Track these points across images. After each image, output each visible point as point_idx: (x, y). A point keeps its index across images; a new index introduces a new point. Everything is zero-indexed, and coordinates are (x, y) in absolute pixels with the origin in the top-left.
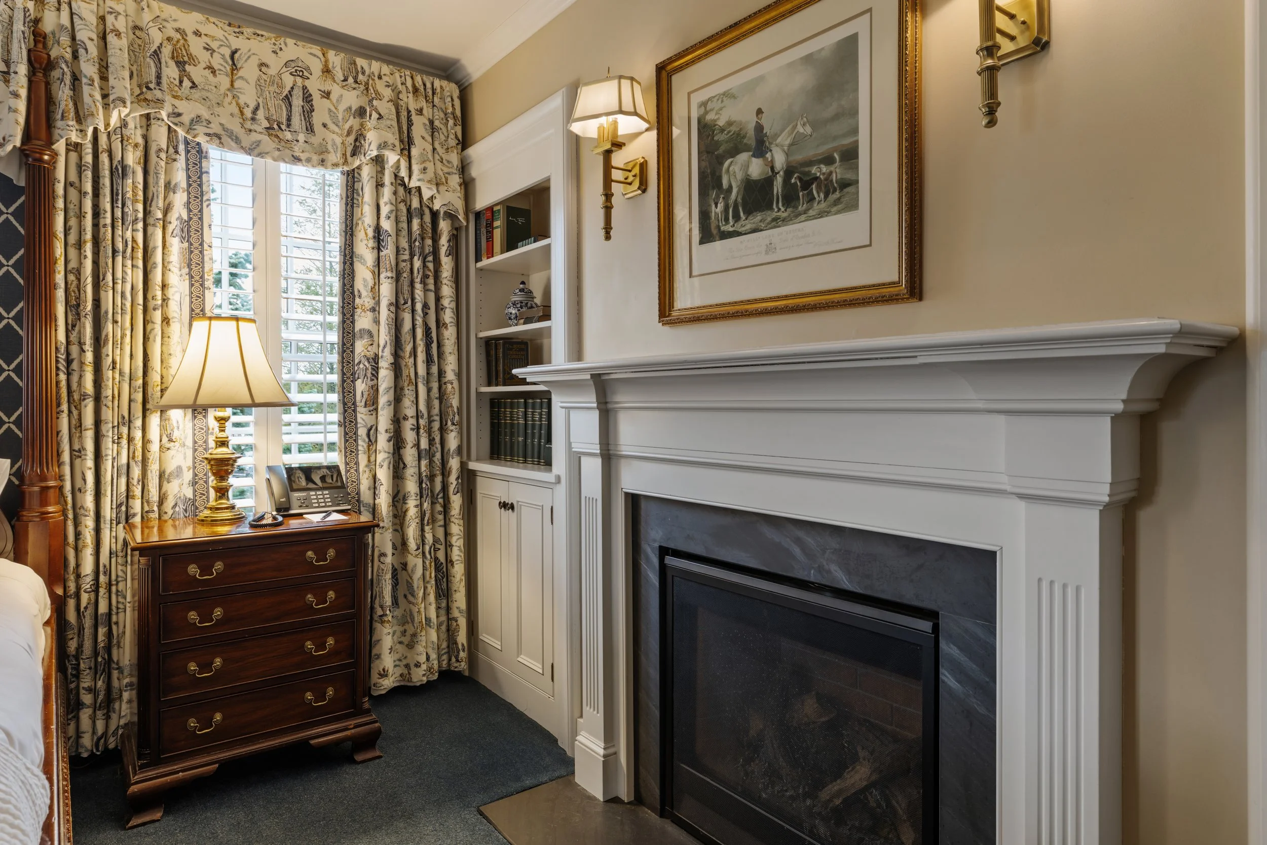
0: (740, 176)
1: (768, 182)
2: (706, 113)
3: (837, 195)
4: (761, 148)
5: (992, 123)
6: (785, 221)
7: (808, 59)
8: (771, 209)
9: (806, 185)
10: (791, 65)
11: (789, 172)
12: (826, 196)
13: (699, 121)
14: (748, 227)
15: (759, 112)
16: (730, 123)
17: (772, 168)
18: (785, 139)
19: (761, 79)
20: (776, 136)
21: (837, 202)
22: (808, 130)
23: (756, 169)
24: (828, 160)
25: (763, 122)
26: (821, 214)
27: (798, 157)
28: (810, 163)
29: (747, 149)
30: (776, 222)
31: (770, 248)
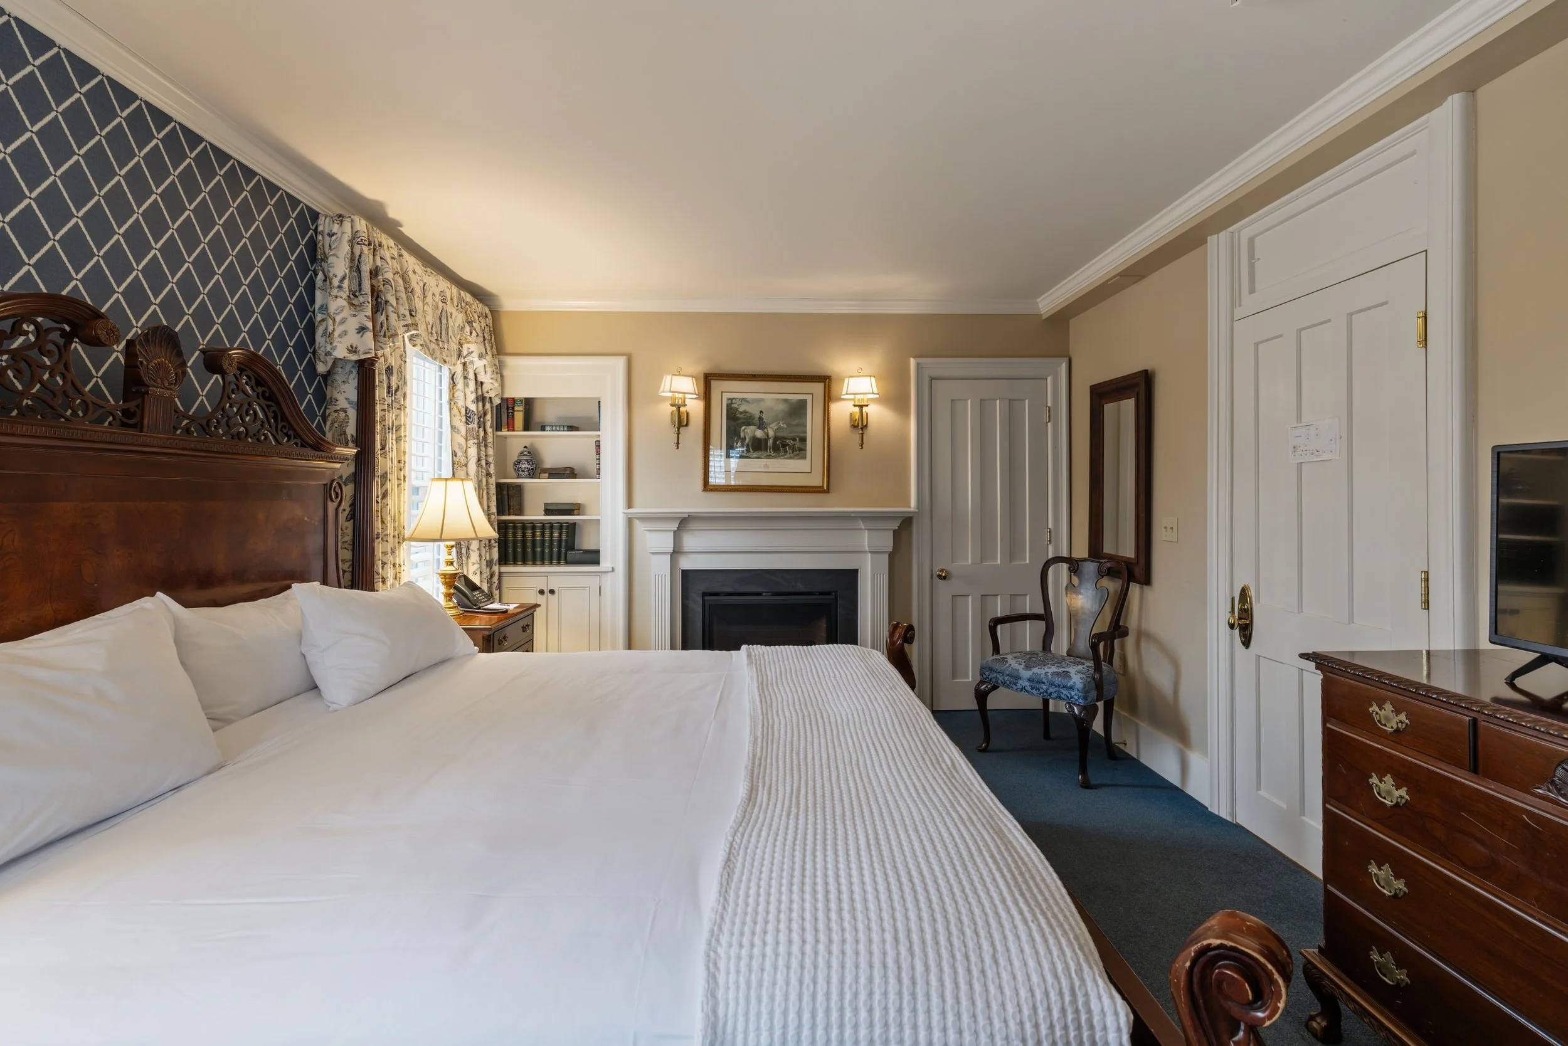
0: (750, 434)
1: (766, 441)
2: (732, 403)
3: (798, 452)
4: (761, 425)
5: (862, 448)
6: (773, 457)
7: (786, 401)
8: (767, 451)
9: (784, 446)
10: (778, 400)
11: (776, 439)
12: (793, 452)
13: (728, 405)
14: (754, 456)
15: (761, 412)
16: (745, 412)
17: (768, 436)
18: (774, 426)
19: (763, 400)
20: (770, 424)
21: (797, 455)
22: (785, 426)
23: (759, 434)
24: (794, 440)
25: (763, 416)
26: (790, 458)
27: (780, 434)
28: (786, 438)
29: (753, 424)
30: (768, 457)
31: (766, 466)
